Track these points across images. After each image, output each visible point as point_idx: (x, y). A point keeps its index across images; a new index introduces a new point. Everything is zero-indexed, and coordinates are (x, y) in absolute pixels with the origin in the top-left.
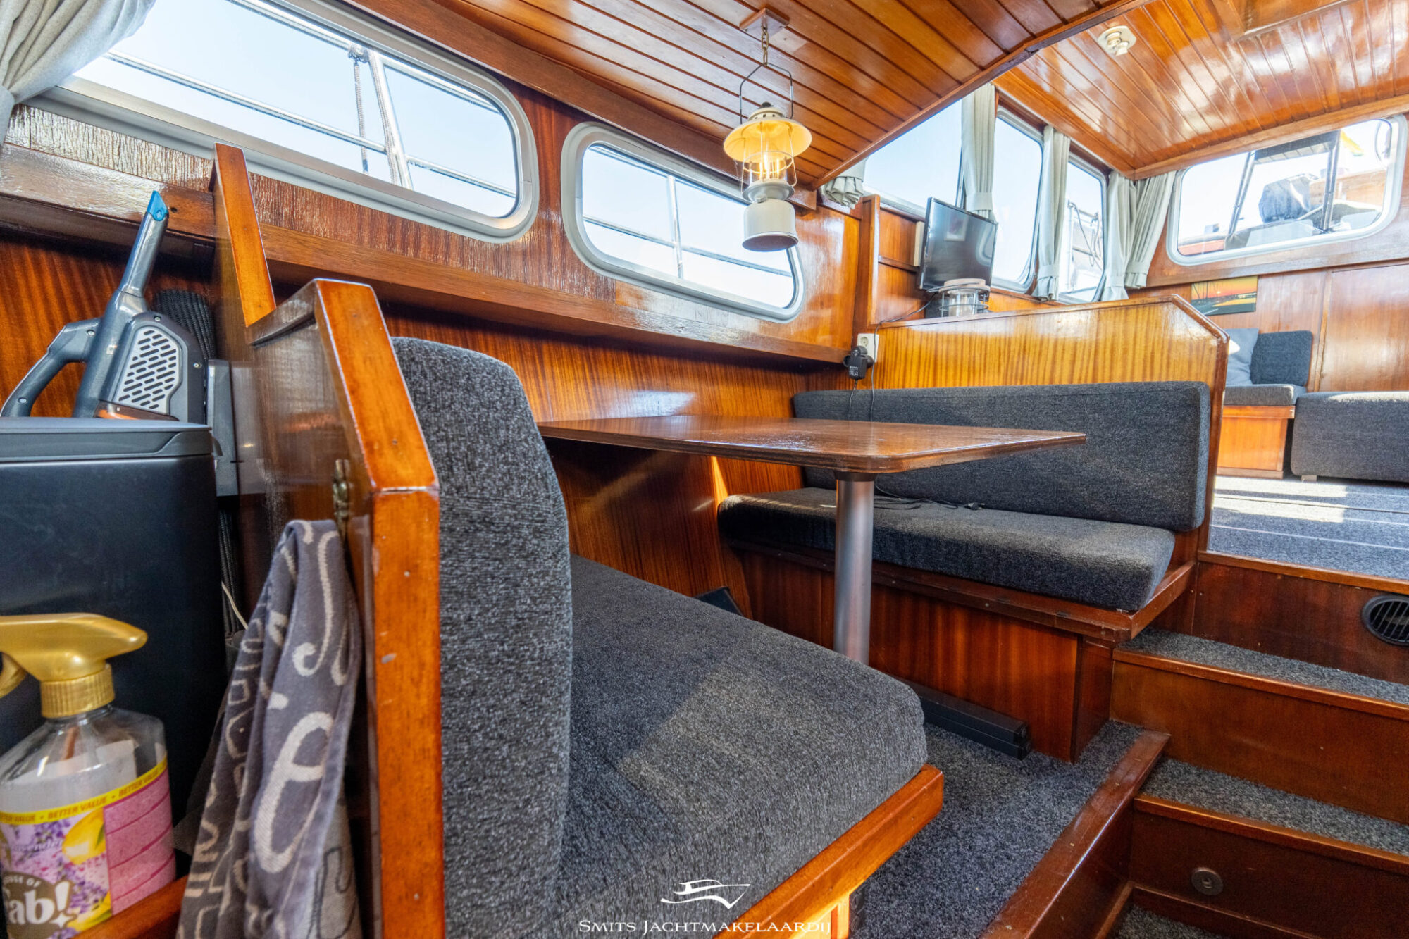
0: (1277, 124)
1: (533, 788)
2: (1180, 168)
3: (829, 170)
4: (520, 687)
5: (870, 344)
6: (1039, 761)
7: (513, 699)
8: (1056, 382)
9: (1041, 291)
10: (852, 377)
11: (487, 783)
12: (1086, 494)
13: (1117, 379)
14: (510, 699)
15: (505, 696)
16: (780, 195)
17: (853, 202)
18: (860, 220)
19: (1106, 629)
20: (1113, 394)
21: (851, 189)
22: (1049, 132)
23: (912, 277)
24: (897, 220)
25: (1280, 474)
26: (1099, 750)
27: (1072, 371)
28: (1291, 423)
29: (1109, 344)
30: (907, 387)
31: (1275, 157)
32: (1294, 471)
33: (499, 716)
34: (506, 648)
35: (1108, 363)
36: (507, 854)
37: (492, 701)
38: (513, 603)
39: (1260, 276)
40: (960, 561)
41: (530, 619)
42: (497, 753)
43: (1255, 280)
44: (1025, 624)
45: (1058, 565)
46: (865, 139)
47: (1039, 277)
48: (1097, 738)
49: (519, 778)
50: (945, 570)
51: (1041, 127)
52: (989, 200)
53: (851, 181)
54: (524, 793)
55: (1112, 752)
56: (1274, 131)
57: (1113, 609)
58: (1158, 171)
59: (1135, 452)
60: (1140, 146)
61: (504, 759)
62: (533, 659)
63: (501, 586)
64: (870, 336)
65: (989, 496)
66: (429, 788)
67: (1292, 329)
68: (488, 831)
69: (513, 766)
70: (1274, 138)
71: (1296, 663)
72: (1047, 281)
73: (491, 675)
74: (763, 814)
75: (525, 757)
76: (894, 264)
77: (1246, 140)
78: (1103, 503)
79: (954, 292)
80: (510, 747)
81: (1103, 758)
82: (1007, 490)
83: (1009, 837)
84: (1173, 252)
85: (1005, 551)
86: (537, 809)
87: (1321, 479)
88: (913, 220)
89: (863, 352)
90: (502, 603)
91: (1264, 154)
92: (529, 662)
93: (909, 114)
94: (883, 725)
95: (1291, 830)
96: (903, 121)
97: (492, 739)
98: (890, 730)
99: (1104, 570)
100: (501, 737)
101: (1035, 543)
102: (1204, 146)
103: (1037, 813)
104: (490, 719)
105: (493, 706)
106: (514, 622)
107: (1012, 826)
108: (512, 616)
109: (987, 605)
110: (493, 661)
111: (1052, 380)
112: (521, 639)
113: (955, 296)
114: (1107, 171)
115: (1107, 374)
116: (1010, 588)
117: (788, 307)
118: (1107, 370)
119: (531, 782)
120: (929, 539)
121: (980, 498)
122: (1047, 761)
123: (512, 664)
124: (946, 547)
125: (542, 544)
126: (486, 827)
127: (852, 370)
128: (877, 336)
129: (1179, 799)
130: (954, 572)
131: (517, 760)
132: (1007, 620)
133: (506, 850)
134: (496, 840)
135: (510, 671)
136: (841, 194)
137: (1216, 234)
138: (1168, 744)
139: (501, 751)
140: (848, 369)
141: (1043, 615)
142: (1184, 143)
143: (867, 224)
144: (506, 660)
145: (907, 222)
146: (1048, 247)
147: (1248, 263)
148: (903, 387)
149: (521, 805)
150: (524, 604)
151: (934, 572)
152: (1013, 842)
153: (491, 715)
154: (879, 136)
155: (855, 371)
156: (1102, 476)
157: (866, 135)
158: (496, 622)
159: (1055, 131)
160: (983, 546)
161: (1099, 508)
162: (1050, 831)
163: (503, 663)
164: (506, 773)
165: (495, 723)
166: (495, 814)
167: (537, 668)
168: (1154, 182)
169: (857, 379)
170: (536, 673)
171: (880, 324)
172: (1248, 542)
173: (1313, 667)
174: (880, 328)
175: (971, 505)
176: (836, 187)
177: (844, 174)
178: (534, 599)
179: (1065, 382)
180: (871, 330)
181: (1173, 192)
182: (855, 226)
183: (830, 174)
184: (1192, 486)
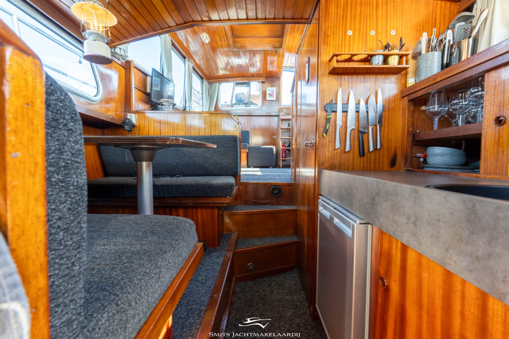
0: (239, 77)
1: (76, 256)
2: (220, 82)
3: (114, 43)
4: (68, 200)
5: (133, 118)
6: (210, 250)
7: (65, 207)
8: (201, 135)
9: (188, 109)
10: (126, 130)
11: (52, 254)
12: (212, 168)
13: (217, 134)
14: (63, 206)
15: (61, 204)
16: (103, 41)
17: (124, 60)
18: (125, 68)
19: (225, 203)
20: (217, 138)
21: (123, 53)
22: (187, 60)
23: (147, 96)
24: (140, 73)
25: (246, 167)
26: (224, 242)
27: (205, 132)
28: (248, 153)
29: (214, 124)
30: (150, 135)
31: (239, 85)
32: (249, 166)
33: (57, 215)
34: (60, 177)
35: (214, 130)
36: (64, 294)
37: (53, 207)
38: (62, 153)
39: (239, 116)
40: (181, 191)
41: (71, 164)
42: (57, 236)
43: (237, 116)
44: (202, 207)
45: (211, 187)
46: (132, 35)
47: (186, 106)
48: (222, 239)
49: (68, 250)
50: (175, 195)
51: (184, 58)
52: (171, 76)
53: (122, 51)
54: (72, 259)
55: (227, 241)
56: (239, 78)
57: (226, 197)
58: (214, 82)
59: (224, 155)
60: (210, 73)
61: (61, 240)
62: (73, 186)
63: (56, 143)
64: (133, 115)
65: (184, 172)
66: (40, 241)
67: (246, 130)
68: (53, 282)
69: (65, 244)
70: (239, 80)
71: (260, 206)
72: (189, 107)
73: (52, 191)
74: (159, 264)
75: (71, 239)
76: (140, 89)
77: (234, 79)
78: (217, 170)
79: (164, 103)
80: (64, 233)
81: (225, 243)
82: (189, 170)
83: (208, 273)
84: (219, 105)
85: (195, 185)
86: (78, 267)
87: (254, 167)
88: (146, 75)
89: (130, 121)
90: (57, 152)
91: (237, 84)
92: (72, 187)
93: (150, 31)
94: (186, 230)
95: (265, 245)
96: (148, 33)
97: (54, 228)
98: (189, 231)
99: (223, 186)
100: (59, 227)
101: (203, 182)
102: (225, 78)
103: (213, 263)
104: (53, 217)
105: (54, 209)
106: (63, 164)
107: (208, 270)
108: (62, 160)
109: (191, 204)
110: (54, 184)
111: (199, 134)
112: (67, 174)
113: (165, 105)
114: (202, 78)
115: (214, 133)
116: (197, 197)
117: (95, 96)
118: (214, 132)
119: (75, 252)
120: (169, 186)
121: (180, 173)
122: (212, 249)
123: (63, 187)
124: (175, 187)
125: (75, 126)
126: (52, 280)
127: (126, 127)
128: (136, 115)
129: (243, 247)
130: (179, 195)
131: (67, 241)
132: (197, 207)
133: (63, 292)
134: (58, 286)
135: (62, 191)
136: (118, 55)
137: (226, 104)
138: (238, 235)
139: (60, 236)
140: (124, 127)
141: (208, 203)
142: (220, 76)
143: (128, 72)
144: (60, 184)
145: (144, 75)
146: (188, 97)
147: (236, 112)
148: (148, 135)
149: (70, 266)
150: (68, 155)
151: (171, 197)
152: (209, 274)
153: (53, 214)
154: (137, 35)
155: (128, 128)
156: (216, 163)
157: (132, 33)
158: (54, 162)
159: (189, 60)
160: (188, 185)
161: (216, 172)
162: (218, 266)
163: (59, 186)
164: (62, 248)
165: (55, 219)
166: (57, 272)
167: (76, 191)
168: (214, 85)
169: (129, 131)
170: (75, 193)
171: (137, 111)
172: (248, 179)
173: (263, 206)
174: (137, 112)
175: (178, 176)
176: (115, 51)
177: (119, 47)
178: (73, 154)
179: (203, 135)
180: (133, 112)
181: (218, 89)
182: (123, 71)
183: (114, 44)
184: (237, 163)
